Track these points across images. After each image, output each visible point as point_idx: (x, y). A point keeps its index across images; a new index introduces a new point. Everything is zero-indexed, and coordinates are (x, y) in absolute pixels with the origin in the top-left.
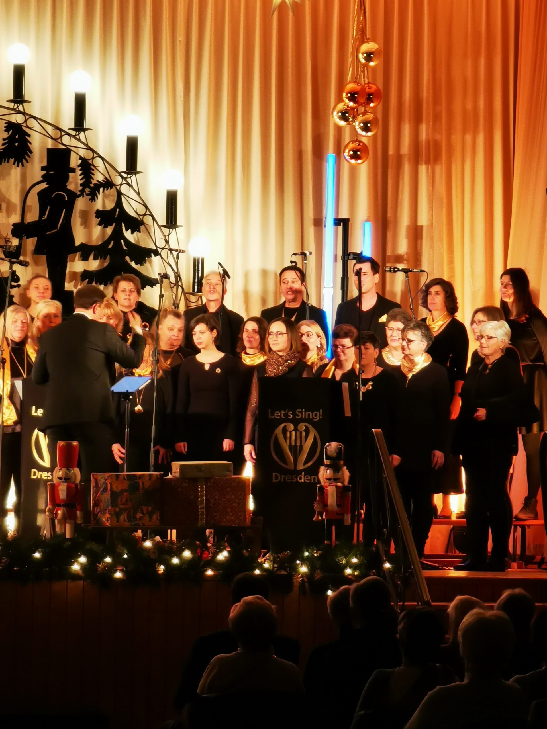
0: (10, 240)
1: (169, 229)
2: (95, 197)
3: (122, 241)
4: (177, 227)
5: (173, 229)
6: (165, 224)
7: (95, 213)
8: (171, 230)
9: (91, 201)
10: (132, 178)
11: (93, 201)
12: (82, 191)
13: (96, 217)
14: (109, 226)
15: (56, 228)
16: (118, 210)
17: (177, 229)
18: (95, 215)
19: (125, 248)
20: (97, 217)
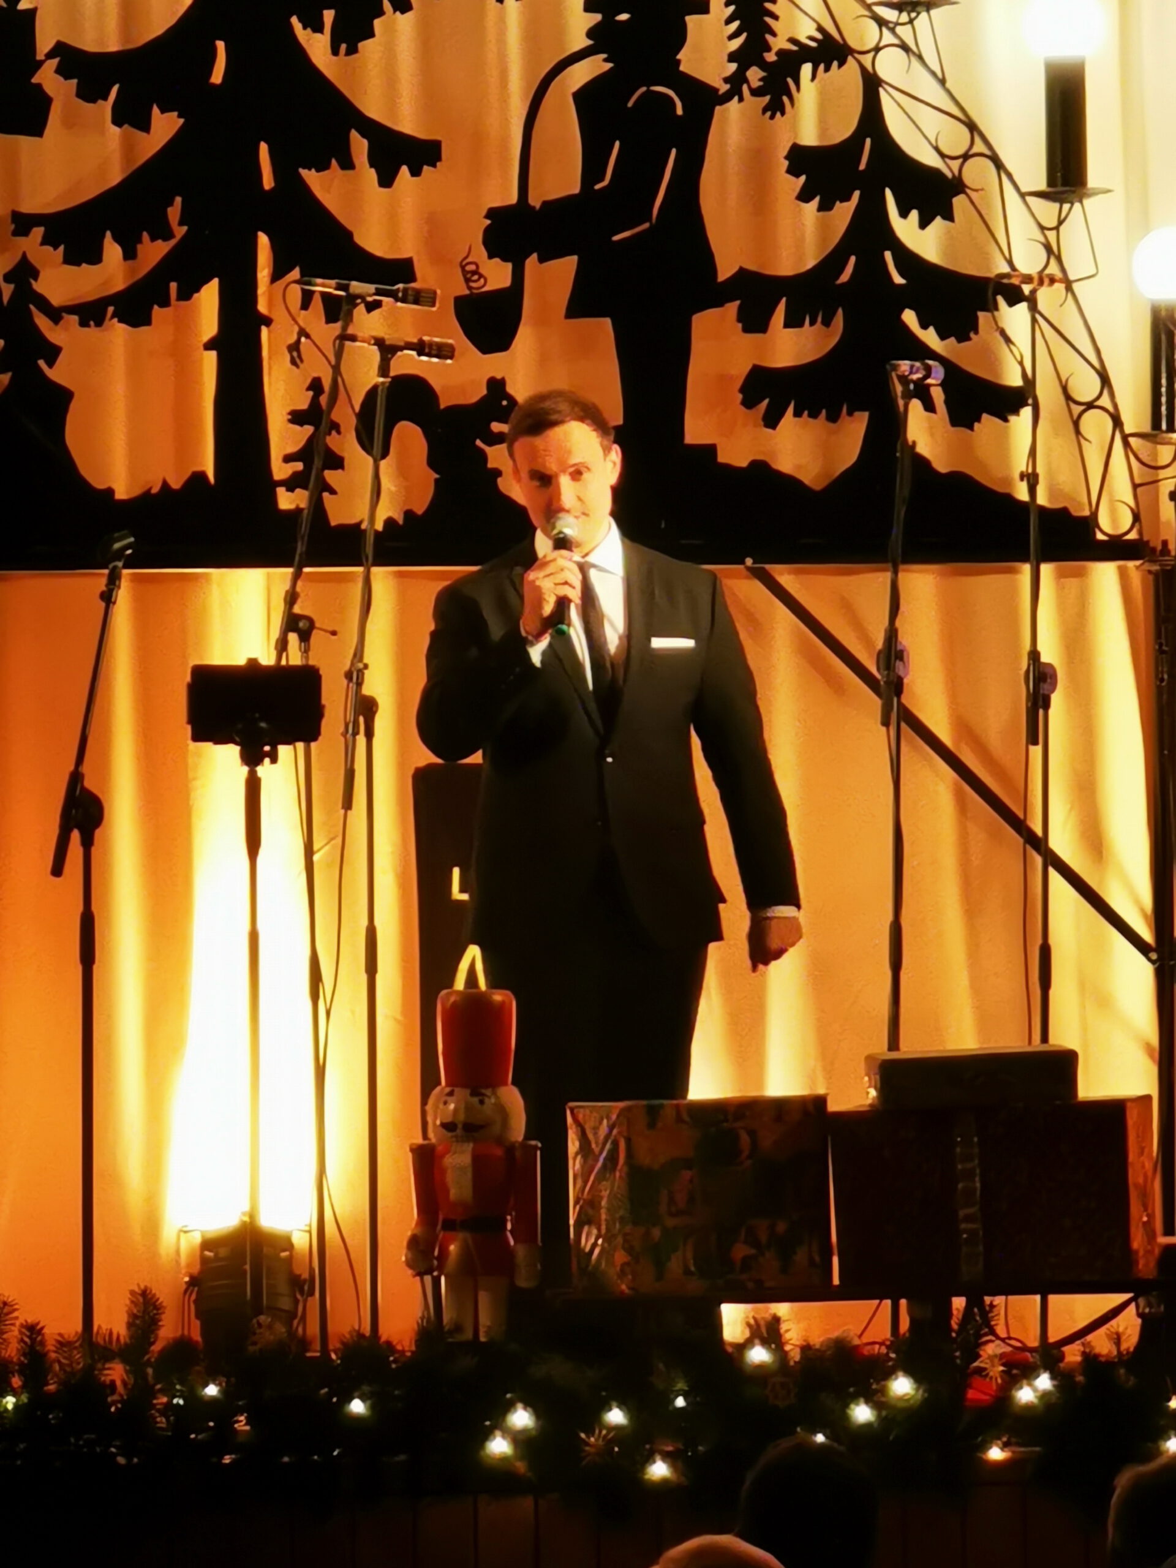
0: (482, 271)
1: (1057, 205)
2: (785, 99)
3: (888, 255)
4: (1089, 196)
5: (1072, 204)
6: (1042, 185)
7: (786, 158)
8: (1066, 206)
9: (769, 114)
10: (915, 22)
11: (778, 114)
12: (736, 81)
13: (789, 171)
14: (838, 203)
15: (649, 219)
16: (868, 141)
17: (1086, 202)
18: (786, 163)
19: (898, 280)
20: (794, 171)
